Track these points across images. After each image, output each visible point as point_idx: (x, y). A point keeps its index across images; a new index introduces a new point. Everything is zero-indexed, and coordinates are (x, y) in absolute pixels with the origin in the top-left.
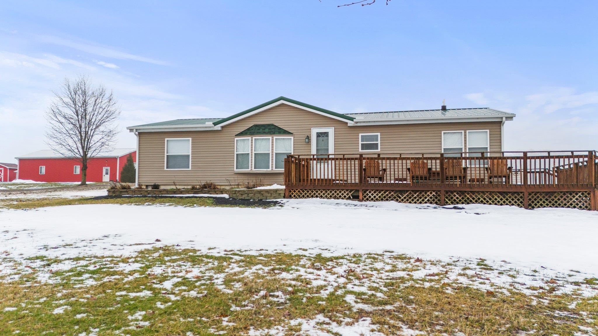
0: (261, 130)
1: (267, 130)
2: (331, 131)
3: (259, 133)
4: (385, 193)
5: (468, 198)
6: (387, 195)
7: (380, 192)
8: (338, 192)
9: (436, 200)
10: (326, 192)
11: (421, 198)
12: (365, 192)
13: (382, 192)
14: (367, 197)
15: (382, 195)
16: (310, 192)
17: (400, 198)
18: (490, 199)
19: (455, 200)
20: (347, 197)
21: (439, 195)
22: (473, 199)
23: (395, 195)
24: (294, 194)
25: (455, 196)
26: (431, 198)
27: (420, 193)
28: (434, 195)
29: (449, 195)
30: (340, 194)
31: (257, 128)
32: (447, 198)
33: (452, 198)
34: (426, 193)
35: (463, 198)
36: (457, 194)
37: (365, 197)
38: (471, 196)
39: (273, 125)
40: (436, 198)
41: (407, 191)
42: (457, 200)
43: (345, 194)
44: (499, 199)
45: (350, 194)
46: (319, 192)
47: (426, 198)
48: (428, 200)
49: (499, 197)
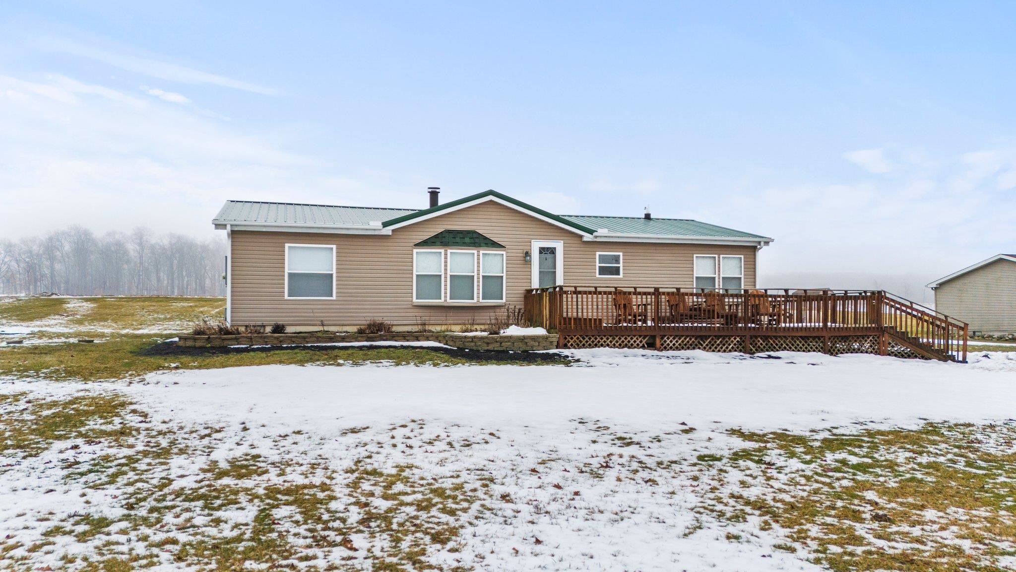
0: (458, 240)
1: (467, 240)
2: (559, 245)
3: (456, 244)
4: (685, 339)
5: (772, 344)
6: (688, 342)
7: (680, 339)
8: (629, 339)
9: (740, 347)
10: (614, 339)
11: (724, 345)
12: (662, 338)
13: (683, 339)
14: (665, 345)
15: (683, 342)
16: (593, 339)
17: (702, 345)
18: (793, 345)
19: (759, 347)
20: (641, 345)
21: (743, 341)
22: (777, 345)
23: (696, 342)
24: (571, 342)
25: (759, 341)
26: (735, 344)
27: (724, 339)
28: (738, 341)
29: (754, 341)
30: (632, 342)
31: (451, 235)
32: (751, 344)
33: (756, 344)
34: (729, 339)
35: (767, 344)
36: (761, 339)
37: (662, 345)
38: (774, 342)
39: (475, 232)
40: (741, 344)
41: (710, 336)
42: (762, 347)
43: (638, 342)
44: (801, 345)
45: (644, 342)
46: (605, 339)
47: (730, 345)
48: (733, 348)
49: (800, 342)
